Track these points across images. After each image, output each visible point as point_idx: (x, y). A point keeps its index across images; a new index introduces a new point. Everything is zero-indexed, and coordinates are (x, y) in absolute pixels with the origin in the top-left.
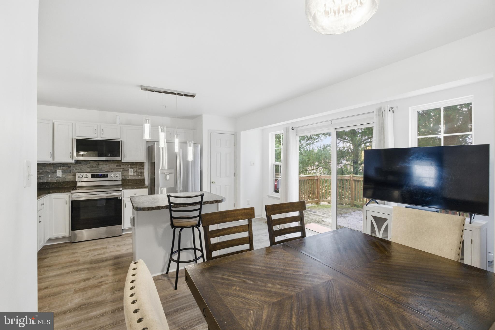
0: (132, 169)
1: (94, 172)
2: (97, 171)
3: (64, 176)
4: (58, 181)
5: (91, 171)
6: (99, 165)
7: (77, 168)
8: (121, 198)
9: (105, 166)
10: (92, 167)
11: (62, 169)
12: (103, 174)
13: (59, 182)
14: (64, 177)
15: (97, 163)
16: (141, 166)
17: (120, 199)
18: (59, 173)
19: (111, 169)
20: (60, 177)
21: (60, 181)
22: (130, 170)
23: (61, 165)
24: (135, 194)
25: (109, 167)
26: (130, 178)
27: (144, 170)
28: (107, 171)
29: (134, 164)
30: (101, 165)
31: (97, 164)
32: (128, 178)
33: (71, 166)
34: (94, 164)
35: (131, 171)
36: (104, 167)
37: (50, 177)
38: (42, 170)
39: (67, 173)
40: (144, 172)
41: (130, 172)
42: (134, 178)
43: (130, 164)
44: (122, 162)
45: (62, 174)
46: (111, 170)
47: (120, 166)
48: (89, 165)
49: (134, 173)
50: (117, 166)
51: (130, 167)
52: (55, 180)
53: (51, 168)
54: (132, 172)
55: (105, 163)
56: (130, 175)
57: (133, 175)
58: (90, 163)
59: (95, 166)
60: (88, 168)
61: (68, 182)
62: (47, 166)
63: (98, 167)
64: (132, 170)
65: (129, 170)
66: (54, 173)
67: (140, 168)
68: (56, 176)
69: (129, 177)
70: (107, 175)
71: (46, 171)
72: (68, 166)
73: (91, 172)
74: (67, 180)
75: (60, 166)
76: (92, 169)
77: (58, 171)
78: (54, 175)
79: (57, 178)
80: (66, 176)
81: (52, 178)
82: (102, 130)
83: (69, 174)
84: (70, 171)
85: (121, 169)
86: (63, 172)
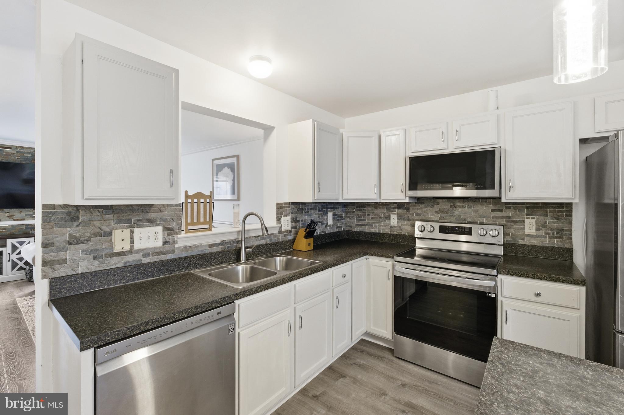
0: (532, 218)
1: (446, 221)
2: (452, 221)
3: (400, 224)
4: (392, 233)
5: (440, 218)
6: (456, 208)
7: (419, 212)
8: (493, 295)
9: (466, 210)
10: (442, 211)
11: (398, 214)
12: (462, 227)
13: (394, 235)
14: (400, 227)
15: (452, 204)
16: (561, 212)
17: (491, 297)
18: (394, 220)
19: (480, 217)
20: (394, 226)
21: (395, 233)
22: (527, 221)
23: (396, 205)
24: (538, 295)
25: (476, 211)
26: (527, 242)
27: (571, 223)
28: (470, 220)
29: (541, 207)
30: (460, 207)
31: (451, 206)
32: (521, 242)
33: (409, 208)
34: (446, 206)
35: (530, 224)
36: (465, 213)
37: (382, 224)
38: (374, 212)
39: (404, 220)
40: (571, 231)
41: (526, 227)
42: (537, 242)
43: (527, 208)
44: (503, 200)
45: (397, 222)
46: (481, 220)
47: (502, 211)
48: (437, 208)
49: (538, 229)
50: (493, 211)
51: (527, 215)
52: (388, 231)
53: (384, 210)
54: (534, 227)
55: (467, 203)
56: (527, 236)
57: (535, 234)
58: (438, 204)
59: (448, 210)
60: (436, 212)
61: (405, 236)
62: (380, 208)
63: (454, 212)
64: (534, 221)
65: (524, 221)
66: (386, 218)
67: (558, 219)
68: (390, 223)
69: (523, 239)
70: (470, 229)
71: (378, 215)
72: (406, 208)
73: (440, 221)
74: (403, 233)
75: (395, 208)
76: (443, 215)
77: (392, 216)
78: (387, 221)
79: (391, 227)
80: (403, 225)
81: (385, 226)
82: (457, 131)
83: (406, 222)
84: (409, 216)
85: (502, 217)
86: (399, 218)
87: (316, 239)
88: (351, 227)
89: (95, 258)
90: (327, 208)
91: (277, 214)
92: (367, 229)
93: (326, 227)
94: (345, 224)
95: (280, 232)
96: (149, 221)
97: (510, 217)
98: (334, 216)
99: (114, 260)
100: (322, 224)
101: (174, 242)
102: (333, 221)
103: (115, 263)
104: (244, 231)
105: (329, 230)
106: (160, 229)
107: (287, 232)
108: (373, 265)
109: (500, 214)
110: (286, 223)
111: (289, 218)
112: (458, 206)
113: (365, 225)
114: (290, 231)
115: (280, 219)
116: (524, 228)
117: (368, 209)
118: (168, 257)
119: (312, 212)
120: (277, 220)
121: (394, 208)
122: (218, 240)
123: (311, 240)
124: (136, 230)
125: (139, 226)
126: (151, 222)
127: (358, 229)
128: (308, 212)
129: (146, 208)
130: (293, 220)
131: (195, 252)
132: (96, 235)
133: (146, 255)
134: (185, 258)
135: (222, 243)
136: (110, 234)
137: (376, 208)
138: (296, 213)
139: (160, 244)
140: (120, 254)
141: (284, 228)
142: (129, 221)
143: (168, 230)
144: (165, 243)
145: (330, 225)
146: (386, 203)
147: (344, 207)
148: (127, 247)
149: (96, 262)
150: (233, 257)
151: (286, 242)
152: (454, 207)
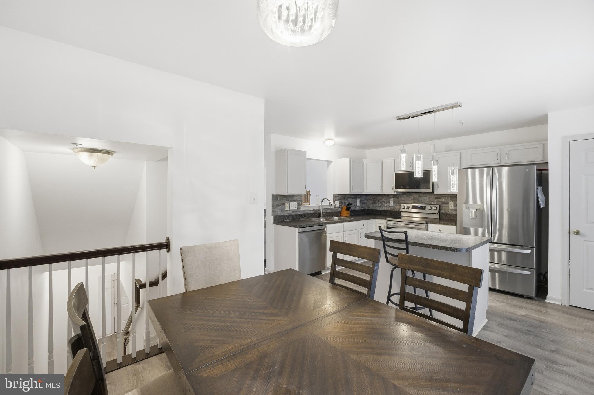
0: (452, 202)
1: (415, 203)
2: (418, 203)
3: (394, 205)
4: (390, 210)
5: (411, 202)
7: (403, 199)
9: (425, 198)
10: (414, 199)
11: (393, 200)
12: (422, 206)
14: (394, 207)
18: (391, 203)
19: (431, 201)
20: (392, 207)
21: (392, 210)
22: (450, 203)
23: (392, 196)
24: (440, 230)
26: (450, 212)
28: (426, 203)
31: (418, 196)
32: (448, 213)
33: (399, 198)
34: (416, 196)
35: (451, 204)
38: (381, 200)
39: (396, 203)
41: (450, 206)
43: (450, 197)
44: (435, 193)
45: (393, 204)
46: (431, 203)
48: (412, 197)
50: (436, 198)
51: (450, 200)
52: (388, 209)
54: (453, 206)
55: (425, 195)
56: (450, 210)
57: (453, 209)
58: (412, 195)
59: (417, 198)
61: (397, 211)
62: (385, 197)
63: (419, 199)
64: (453, 203)
65: (449, 203)
66: (388, 203)
68: (390, 205)
69: (449, 211)
70: (425, 207)
71: (383, 201)
74: (395, 210)
75: (392, 197)
77: (390, 201)
79: (390, 207)
80: (396, 206)
81: (387, 207)
83: (397, 204)
84: (398, 201)
85: (440, 201)
86: (394, 202)
87: (351, 212)
88: (370, 207)
89: (281, 211)
90: (357, 197)
91: (334, 199)
92: (378, 209)
93: (356, 206)
94: (367, 206)
95: (335, 207)
96: (294, 200)
97: (443, 201)
98: (360, 201)
99: (286, 212)
100: (354, 205)
101: (300, 208)
102: (360, 204)
103: (286, 213)
104: (322, 206)
105: (357, 209)
106: (296, 203)
107: (338, 208)
108: (378, 223)
109: (439, 200)
110: (337, 204)
111: (338, 201)
112: (421, 196)
113: (377, 206)
114: (339, 207)
115: (335, 202)
116: (449, 206)
117: (379, 198)
118: (298, 213)
119: (349, 199)
120: (334, 202)
122: (312, 209)
123: (349, 212)
124: (290, 203)
125: (291, 202)
126: (294, 201)
127: (374, 208)
128: (347, 199)
129: (293, 196)
130: (340, 203)
131: (306, 213)
132: (282, 204)
133: (293, 212)
134: (303, 214)
135: (314, 210)
136: (284, 204)
137: (382, 197)
138: (342, 199)
139: (296, 208)
140: (287, 211)
141: (336, 206)
142: (289, 200)
143: (298, 203)
144: (297, 208)
145: (358, 206)
146: (387, 194)
147: (366, 197)
148: (288, 209)
149: (282, 213)
150: (318, 216)
151: (338, 212)
152: (419, 196)
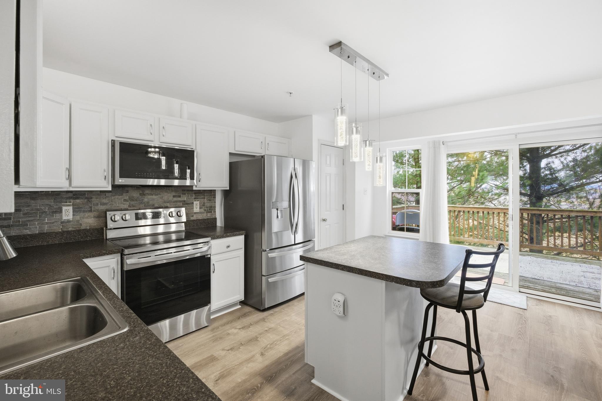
0: (198, 201)
3: (78, 218)
4: (65, 230)
5: (129, 206)
6: (145, 195)
7: (104, 201)
8: (209, 256)
9: (154, 197)
10: (132, 199)
11: (73, 205)
13: (68, 232)
14: (78, 221)
15: (141, 192)
16: (210, 195)
18: (68, 213)
19: (165, 202)
20: (69, 221)
21: (70, 229)
22: (195, 203)
23: (70, 195)
24: (228, 247)
25: (162, 198)
26: (195, 217)
27: (215, 202)
28: (157, 206)
29: (201, 193)
30: (148, 194)
31: (140, 194)
32: (193, 218)
33: (91, 198)
34: (135, 194)
35: (197, 205)
36: (153, 200)
37: (46, 221)
39: (84, 212)
40: (215, 207)
41: (195, 207)
42: (200, 217)
43: (195, 193)
44: (194, 188)
45: (73, 215)
46: (166, 205)
47: (180, 197)
48: (126, 196)
49: (200, 208)
50: (174, 196)
51: (195, 198)
52: (58, 228)
53: (51, 202)
54: (198, 207)
56: (195, 213)
57: (199, 211)
58: (127, 192)
59: (138, 198)
60: (125, 200)
61: (86, 231)
62: (41, 199)
63: (143, 200)
64: (198, 202)
65: (193, 203)
66: (56, 212)
67: (210, 200)
68: (62, 218)
69: (193, 216)
70: (160, 213)
71: (38, 210)
72: (86, 198)
73: (129, 208)
74: (83, 227)
75: (70, 198)
76: (133, 203)
77: (64, 208)
78: (57, 216)
79: (62, 223)
80: (83, 218)
81: (50, 223)
82: (164, 128)
83: (87, 214)
84: (91, 207)
85: (180, 201)
86: (76, 211)
97: (185, 201)
109: (179, 199)
112: (147, 193)
116: (193, 208)
121: (67, 198)
146: (52, 191)
152: (143, 194)
